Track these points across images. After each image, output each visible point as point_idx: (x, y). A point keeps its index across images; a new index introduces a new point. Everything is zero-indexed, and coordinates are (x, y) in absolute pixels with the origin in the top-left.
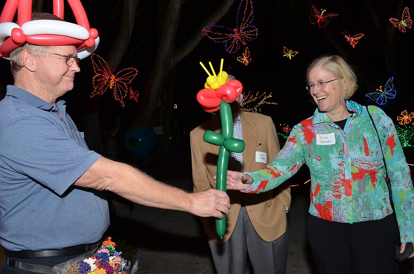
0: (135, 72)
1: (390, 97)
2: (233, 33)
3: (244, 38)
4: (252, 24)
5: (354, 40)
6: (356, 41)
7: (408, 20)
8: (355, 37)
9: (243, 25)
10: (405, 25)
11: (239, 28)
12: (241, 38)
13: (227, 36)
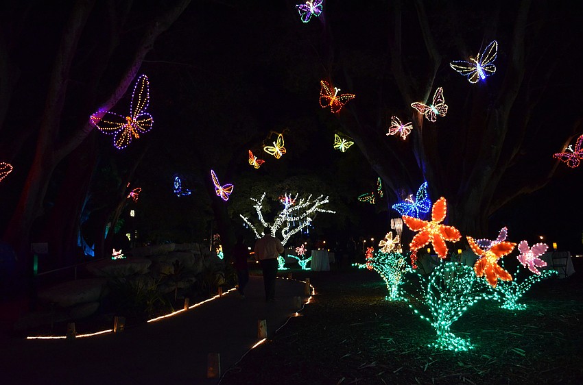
0: (8, 168)
1: (424, 210)
2: (126, 122)
3: (137, 129)
4: (146, 111)
5: (406, 129)
6: (408, 131)
7: (441, 106)
8: (408, 125)
9: (137, 113)
10: (436, 112)
11: (133, 116)
12: (134, 130)
13: (119, 126)
